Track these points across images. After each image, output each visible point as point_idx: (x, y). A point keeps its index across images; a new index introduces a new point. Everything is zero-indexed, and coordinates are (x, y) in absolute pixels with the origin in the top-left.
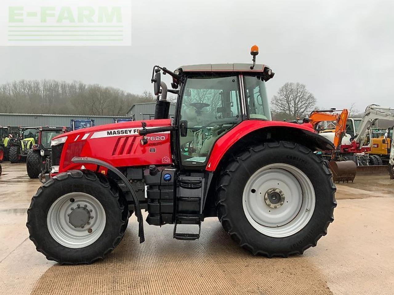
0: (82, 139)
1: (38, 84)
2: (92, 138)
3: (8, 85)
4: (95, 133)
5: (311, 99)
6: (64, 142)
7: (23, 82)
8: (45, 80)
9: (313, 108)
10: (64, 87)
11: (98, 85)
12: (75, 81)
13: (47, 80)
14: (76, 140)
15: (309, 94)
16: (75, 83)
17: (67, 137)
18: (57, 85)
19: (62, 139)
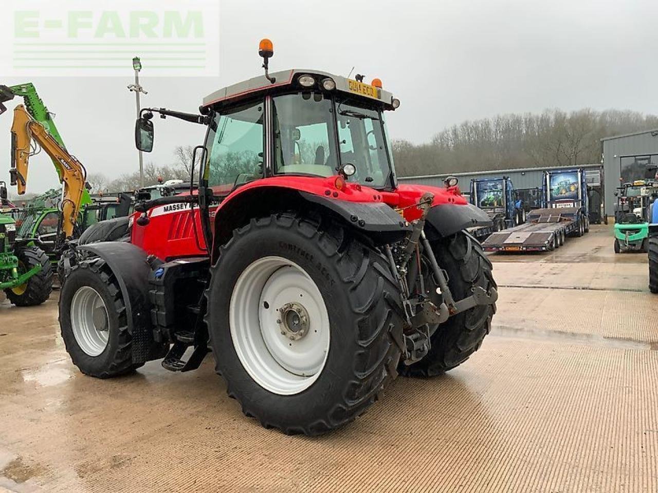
1: (487, 124)
3: (446, 133)
7: (466, 124)
8: (498, 115)
10: (529, 122)
11: (589, 112)
12: (547, 110)
13: (501, 115)
16: (546, 112)
18: (517, 121)
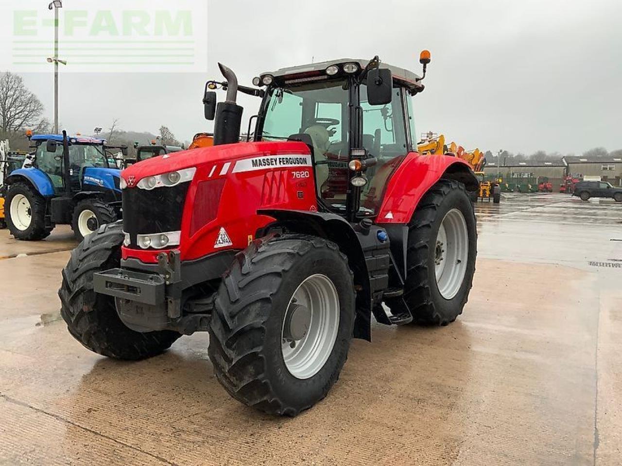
0: (221, 174)
2: (234, 172)
4: (238, 162)
5: (33, 105)
6: (192, 179)
9: (38, 119)
14: (210, 175)
15: (30, 95)
17: (195, 169)
19: (187, 172)
